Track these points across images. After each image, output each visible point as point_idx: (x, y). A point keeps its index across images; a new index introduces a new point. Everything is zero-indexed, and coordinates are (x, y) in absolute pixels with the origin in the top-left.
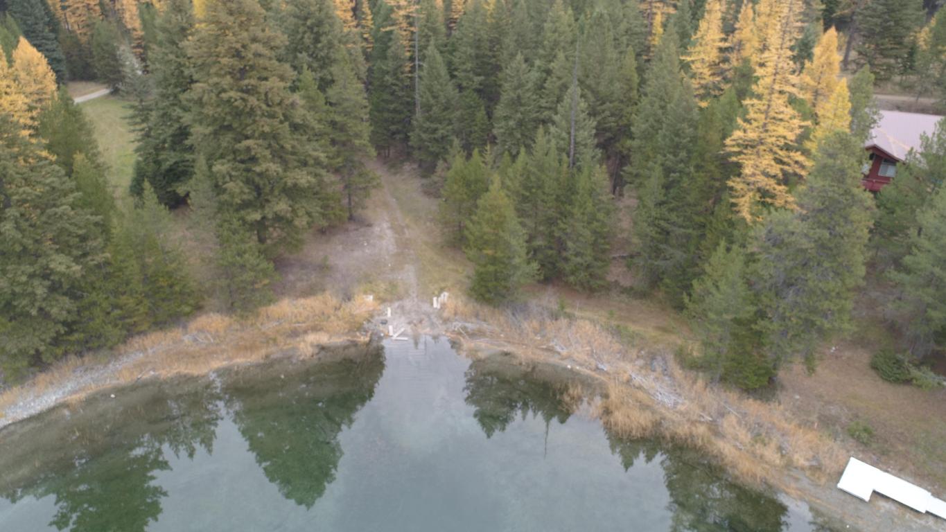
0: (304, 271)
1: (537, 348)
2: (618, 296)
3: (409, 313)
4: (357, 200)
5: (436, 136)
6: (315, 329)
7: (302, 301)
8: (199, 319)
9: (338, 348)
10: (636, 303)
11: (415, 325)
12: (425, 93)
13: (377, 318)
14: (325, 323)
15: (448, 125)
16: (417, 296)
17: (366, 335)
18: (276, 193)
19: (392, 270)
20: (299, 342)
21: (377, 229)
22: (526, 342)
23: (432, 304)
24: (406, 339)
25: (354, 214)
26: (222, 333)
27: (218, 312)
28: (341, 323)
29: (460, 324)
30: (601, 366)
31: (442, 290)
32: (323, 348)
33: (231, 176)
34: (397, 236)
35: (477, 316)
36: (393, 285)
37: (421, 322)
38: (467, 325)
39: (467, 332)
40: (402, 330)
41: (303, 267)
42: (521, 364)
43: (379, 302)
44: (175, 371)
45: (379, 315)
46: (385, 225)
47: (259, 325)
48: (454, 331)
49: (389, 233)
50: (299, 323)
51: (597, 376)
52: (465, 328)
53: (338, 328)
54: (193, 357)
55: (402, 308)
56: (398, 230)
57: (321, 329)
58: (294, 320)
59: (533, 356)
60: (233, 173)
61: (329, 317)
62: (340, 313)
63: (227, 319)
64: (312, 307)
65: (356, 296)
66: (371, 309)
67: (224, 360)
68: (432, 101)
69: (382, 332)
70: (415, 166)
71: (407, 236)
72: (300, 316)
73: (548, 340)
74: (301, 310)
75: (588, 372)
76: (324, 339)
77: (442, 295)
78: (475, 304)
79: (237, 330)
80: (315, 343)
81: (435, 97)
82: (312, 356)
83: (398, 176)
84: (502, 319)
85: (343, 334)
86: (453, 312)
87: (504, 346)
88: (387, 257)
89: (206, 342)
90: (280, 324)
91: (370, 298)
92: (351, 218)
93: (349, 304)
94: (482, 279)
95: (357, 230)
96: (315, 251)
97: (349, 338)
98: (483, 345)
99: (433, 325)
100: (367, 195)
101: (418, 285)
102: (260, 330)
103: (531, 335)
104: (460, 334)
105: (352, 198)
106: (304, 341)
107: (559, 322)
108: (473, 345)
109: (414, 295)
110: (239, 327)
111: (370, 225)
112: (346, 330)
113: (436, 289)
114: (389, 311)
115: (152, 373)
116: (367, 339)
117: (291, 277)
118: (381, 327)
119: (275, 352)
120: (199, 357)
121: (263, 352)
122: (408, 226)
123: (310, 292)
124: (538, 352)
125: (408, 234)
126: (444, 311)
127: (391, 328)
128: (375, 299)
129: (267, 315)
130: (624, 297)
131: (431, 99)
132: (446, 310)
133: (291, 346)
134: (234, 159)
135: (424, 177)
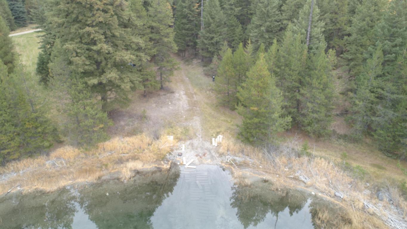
0: (130, 120)
1: (287, 177)
2: (338, 141)
3: (197, 149)
4: (165, 76)
5: (213, 41)
6: (134, 158)
7: (127, 139)
8: (58, 149)
9: (147, 173)
10: (351, 146)
11: (201, 157)
12: (207, 16)
13: (175, 151)
14: (141, 154)
15: (220, 35)
16: (202, 137)
17: (168, 164)
18: (109, 66)
19: (186, 119)
20: (123, 168)
21: (177, 95)
22: (279, 173)
23: (212, 143)
24: (195, 167)
25: (164, 86)
26: (72, 160)
27: (71, 145)
28: (151, 154)
29: (231, 158)
30: (337, 194)
31: (218, 133)
32: (138, 172)
33: (77, 53)
34: (189, 99)
35: (242, 152)
36: (186, 130)
37: (204, 155)
38: (235, 158)
39: (236, 164)
40: (192, 160)
41: (131, 116)
42: (277, 190)
43: (177, 140)
44: (35, 187)
45: (177, 149)
46: (182, 93)
47: (97, 155)
48: (227, 162)
49: (184, 97)
50: (124, 154)
51: (336, 202)
52: (234, 160)
53: (149, 158)
54: (49, 177)
55: (192, 145)
56: (190, 95)
57: (138, 159)
58: (121, 152)
59: (285, 184)
60: (78, 51)
61: (144, 150)
62: (151, 148)
63: (76, 150)
64: (133, 143)
65: (162, 136)
66: (172, 145)
67: (70, 180)
68: (211, 21)
69: (179, 161)
70: (200, 61)
71: (195, 99)
72: (125, 149)
73: (294, 171)
74: (126, 145)
75: (328, 198)
76: (138, 165)
77: (218, 137)
78: (241, 144)
79: (83, 158)
80: (133, 169)
81: (213, 18)
82: (130, 178)
83: (190, 66)
84: (260, 155)
85: (152, 162)
86: (226, 148)
87: (263, 175)
88: (182, 111)
89: (61, 166)
90: (112, 154)
91: (171, 138)
92: (162, 88)
93: (158, 142)
94: (248, 128)
95: (165, 95)
96: (138, 107)
97: (156, 165)
98: (248, 174)
99: (212, 157)
100: (172, 74)
101: (202, 130)
102: (98, 158)
103: (282, 168)
104: (231, 164)
105: (162, 76)
106: (126, 167)
107: (301, 159)
108: (241, 173)
109: (200, 136)
110: (84, 156)
111: (173, 92)
112: (155, 160)
113: (214, 133)
114: (183, 146)
115: (19, 188)
116: (168, 167)
117: (122, 123)
118: (178, 158)
119: (105, 175)
120: (53, 177)
121: (97, 174)
122: (195, 94)
123: (133, 133)
124: (288, 180)
125: (196, 98)
126: (219, 148)
127: (184, 159)
128: (174, 139)
129: (104, 148)
130: (341, 141)
131: (210, 19)
132: (221, 148)
133: (117, 170)
134: (81, 42)
135: (204, 66)
